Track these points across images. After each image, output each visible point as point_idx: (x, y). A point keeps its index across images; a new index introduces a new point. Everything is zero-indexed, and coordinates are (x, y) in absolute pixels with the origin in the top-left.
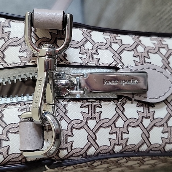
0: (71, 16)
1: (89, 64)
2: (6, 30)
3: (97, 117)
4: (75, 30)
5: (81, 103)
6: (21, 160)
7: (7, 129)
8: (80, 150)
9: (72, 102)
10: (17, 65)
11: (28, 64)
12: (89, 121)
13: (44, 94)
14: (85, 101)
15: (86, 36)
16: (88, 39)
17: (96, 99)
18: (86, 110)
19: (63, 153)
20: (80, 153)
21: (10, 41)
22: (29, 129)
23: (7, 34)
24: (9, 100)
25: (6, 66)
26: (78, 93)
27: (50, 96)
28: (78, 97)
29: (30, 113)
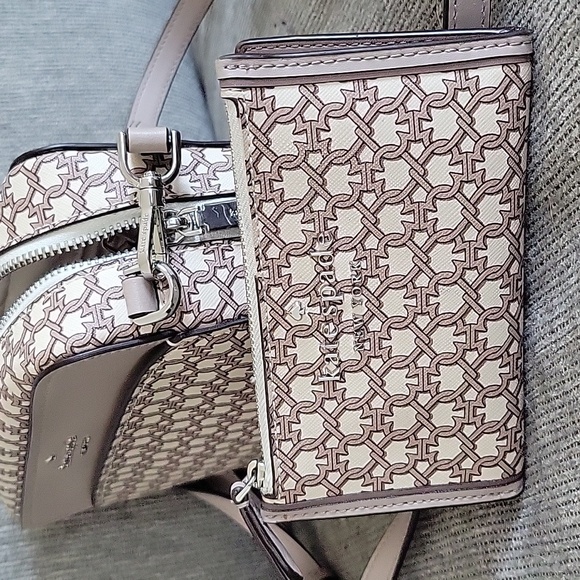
0: (178, 134)
1: (205, 194)
2: (81, 166)
3: (229, 265)
4: (184, 151)
5: (203, 247)
6: (132, 334)
7: (106, 295)
8: (211, 312)
9: (189, 249)
10: (105, 211)
11: (120, 207)
12: (218, 271)
13: (151, 245)
14: (207, 244)
15: (196, 157)
16: (200, 160)
17: (224, 240)
18: (211, 257)
19: (188, 320)
20: (213, 317)
21: (89, 180)
22: (137, 286)
23: (84, 171)
24: (101, 261)
25: (90, 215)
26: (196, 234)
27: (158, 246)
28: (197, 240)
29: (137, 266)
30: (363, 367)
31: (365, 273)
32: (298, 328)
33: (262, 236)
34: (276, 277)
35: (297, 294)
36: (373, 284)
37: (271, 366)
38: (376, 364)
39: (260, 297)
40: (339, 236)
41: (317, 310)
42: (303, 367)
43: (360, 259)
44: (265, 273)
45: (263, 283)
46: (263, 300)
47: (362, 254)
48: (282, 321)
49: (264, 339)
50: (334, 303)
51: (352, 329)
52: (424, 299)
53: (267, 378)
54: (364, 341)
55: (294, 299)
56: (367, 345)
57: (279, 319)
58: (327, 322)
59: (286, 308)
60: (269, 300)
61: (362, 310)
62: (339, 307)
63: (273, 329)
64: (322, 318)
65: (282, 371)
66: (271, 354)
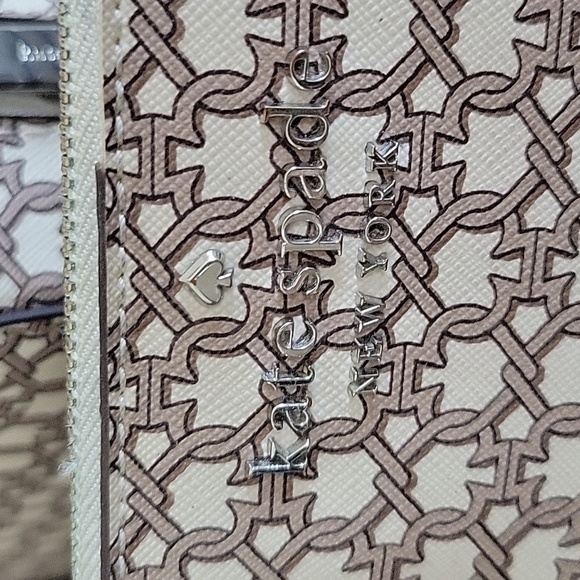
30: (366, 436)
31: (403, 179)
32: (204, 329)
33: (128, 42)
34: (160, 174)
35: (214, 228)
36: (419, 212)
37: (123, 431)
38: (399, 431)
39: (108, 229)
40: (347, 65)
41: (263, 277)
42: (210, 436)
43: (396, 138)
44: (127, 159)
45: (121, 188)
46: (114, 238)
47: (400, 124)
48: (162, 306)
49: (108, 356)
50: (313, 261)
51: (349, 336)
52: (540, 262)
53: (109, 467)
54: (380, 367)
55: (204, 243)
56: (383, 381)
57: (156, 298)
58: (287, 312)
59: (178, 267)
60: (132, 243)
61: (382, 284)
62: (325, 273)
63: (137, 327)
64: (275, 301)
65: (150, 447)
66: (126, 398)
